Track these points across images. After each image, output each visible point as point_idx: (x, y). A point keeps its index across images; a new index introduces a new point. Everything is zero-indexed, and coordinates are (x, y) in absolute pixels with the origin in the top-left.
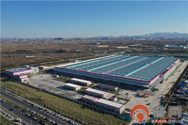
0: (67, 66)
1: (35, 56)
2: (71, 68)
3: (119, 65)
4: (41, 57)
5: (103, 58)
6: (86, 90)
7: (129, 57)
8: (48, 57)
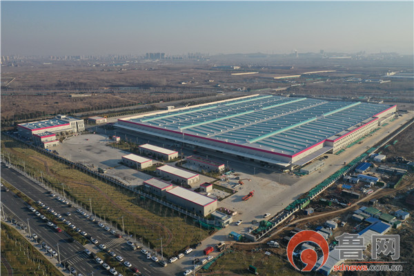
1: (90, 95)
5: (226, 103)
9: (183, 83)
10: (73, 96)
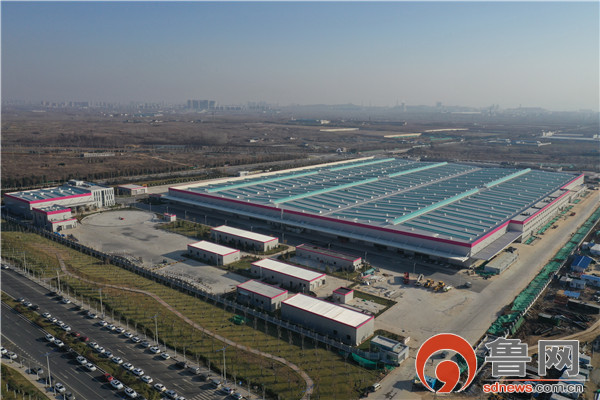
0: (209, 187)
1: (113, 155)
2: (219, 193)
3: (378, 188)
4: (132, 156)
5: (329, 167)
6: (257, 264)
7: (416, 166)
8: (157, 158)
9: (252, 141)
10: (86, 155)
